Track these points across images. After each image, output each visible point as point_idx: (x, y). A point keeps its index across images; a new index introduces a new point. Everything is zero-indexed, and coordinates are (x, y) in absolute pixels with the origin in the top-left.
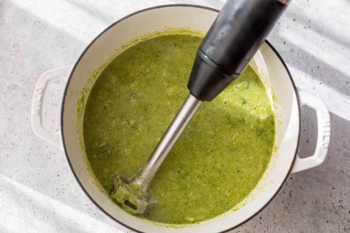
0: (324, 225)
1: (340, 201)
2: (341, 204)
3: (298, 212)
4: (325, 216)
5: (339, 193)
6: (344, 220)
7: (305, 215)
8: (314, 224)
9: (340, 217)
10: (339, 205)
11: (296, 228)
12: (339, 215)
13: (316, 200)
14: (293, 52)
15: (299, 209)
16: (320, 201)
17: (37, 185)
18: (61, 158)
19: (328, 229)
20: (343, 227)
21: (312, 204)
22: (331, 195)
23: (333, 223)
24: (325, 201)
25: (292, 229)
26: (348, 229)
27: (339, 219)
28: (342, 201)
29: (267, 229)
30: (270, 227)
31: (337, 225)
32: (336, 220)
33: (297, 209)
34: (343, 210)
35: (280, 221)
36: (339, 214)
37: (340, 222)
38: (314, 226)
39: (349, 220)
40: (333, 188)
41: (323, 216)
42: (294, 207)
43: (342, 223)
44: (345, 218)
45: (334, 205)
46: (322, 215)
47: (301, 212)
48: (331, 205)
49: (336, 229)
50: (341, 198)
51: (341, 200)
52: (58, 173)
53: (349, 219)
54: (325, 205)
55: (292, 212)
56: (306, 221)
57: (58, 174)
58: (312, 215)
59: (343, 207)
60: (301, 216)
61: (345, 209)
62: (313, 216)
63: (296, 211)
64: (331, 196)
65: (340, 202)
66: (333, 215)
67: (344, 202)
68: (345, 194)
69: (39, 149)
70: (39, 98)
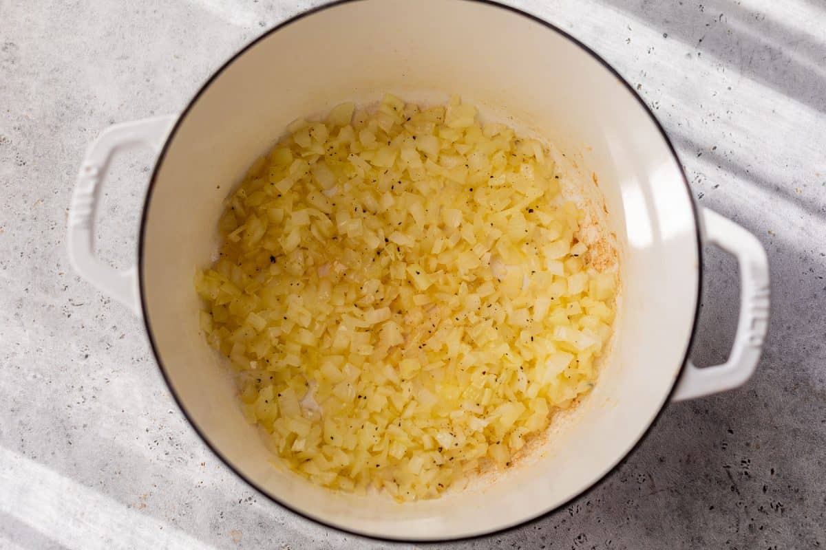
0: (703, 515)
1: (745, 462)
2: (747, 468)
3: (644, 480)
4: (707, 493)
5: (743, 444)
6: (751, 505)
7: (660, 488)
8: (680, 512)
9: (742, 499)
10: (740, 470)
11: (636, 517)
12: (739, 493)
13: (689, 456)
14: (657, 108)
15: (647, 475)
16: (697, 458)
17: (35, 377)
18: (97, 317)
19: (711, 525)
20: (748, 522)
21: (678, 465)
22: (725, 446)
23: (724, 512)
24: (709, 460)
25: (628, 519)
26: (758, 529)
27: (740, 503)
28: (749, 461)
29: (570, 515)
30: (577, 512)
31: (733, 518)
32: (731, 505)
33: (642, 475)
34: (751, 483)
35: (601, 500)
36: (740, 491)
37: (742, 510)
38: (679, 516)
39: (762, 508)
40: (731, 431)
41: (702, 493)
42: (636, 467)
43: (747, 513)
44: (753, 502)
45: (731, 470)
46: (700, 491)
47: (652, 480)
48: (723, 470)
49: (730, 527)
50: (746, 456)
51: (746, 460)
52: (86, 350)
53: (762, 505)
54: (708, 468)
55: (630, 479)
56: (661, 502)
57: (86, 352)
58: (676, 491)
59: (749, 477)
60: (650, 491)
61: (755, 481)
62: (679, 494)
63: (640, 478)
64: (724, 448)
65: (745, 465)
66: (725, 492)
67: (752, 465)
68: (758, 447)
69: (46, 291)
70: (90, 188)
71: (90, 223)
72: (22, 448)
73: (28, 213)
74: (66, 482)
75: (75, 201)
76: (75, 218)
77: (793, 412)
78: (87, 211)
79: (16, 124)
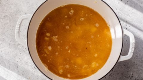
5: (132, 71)
7: (118, 78)
10: (132, 76)
16: (124, 73)
21: (121, 74)
36: (131, 79)
40: (130, 69)
42: (114, 75)
45: (130, 76)
47: (116, 77)
50: (133, 73)
54: (126, 75)
55: (112, 77)
57: (21, 53)
58: (120, 79)
60: (116, 79)
61: (134, 78)
64: (129, 72)
66: (129, 79)
67: (134, 75)
68: (135, 72)
69: (14, 42)
70: (19, 26)
71: (19, 32)
72: (9, 68)
73: (11, 29)
74: (17, 74)
75: (16, 29)
76: (16, 31)
77: (141, 66)
78: (18, 30)
79: (10, 13)
